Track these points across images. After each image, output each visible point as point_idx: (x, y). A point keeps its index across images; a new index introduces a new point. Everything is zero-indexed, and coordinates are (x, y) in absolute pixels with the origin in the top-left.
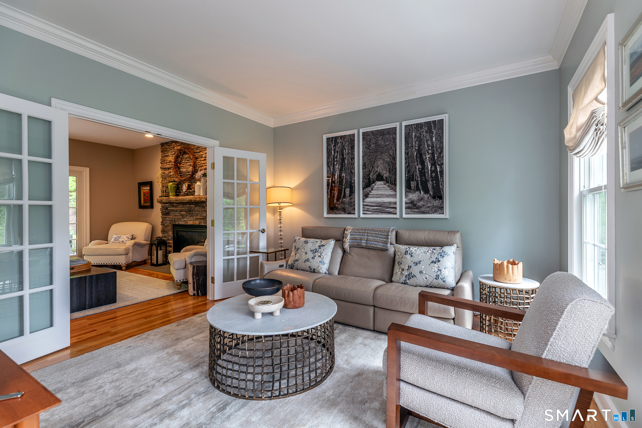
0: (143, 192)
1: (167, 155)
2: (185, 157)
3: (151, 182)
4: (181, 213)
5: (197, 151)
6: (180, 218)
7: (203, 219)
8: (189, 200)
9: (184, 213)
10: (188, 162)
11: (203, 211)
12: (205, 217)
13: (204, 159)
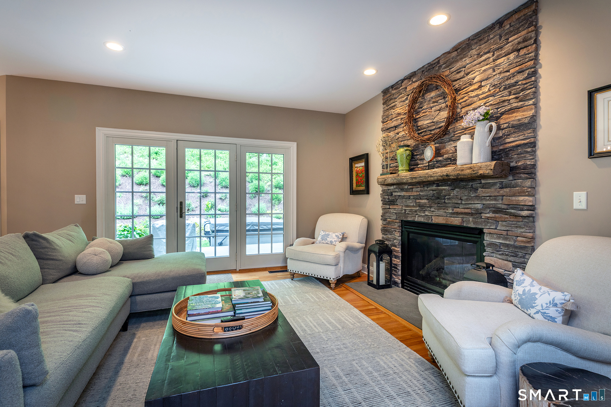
0: (356, 170)
2: (429, 97)
3: (367, 154)
4: (418, 201)
5: (458, 76)
6: (416, 211)
7: (471, 214)
8: (443, 175)
9: (426, 201)
10: (436, 104)
11: (472, 199)
12: (477, 210)
13: (476, 86)
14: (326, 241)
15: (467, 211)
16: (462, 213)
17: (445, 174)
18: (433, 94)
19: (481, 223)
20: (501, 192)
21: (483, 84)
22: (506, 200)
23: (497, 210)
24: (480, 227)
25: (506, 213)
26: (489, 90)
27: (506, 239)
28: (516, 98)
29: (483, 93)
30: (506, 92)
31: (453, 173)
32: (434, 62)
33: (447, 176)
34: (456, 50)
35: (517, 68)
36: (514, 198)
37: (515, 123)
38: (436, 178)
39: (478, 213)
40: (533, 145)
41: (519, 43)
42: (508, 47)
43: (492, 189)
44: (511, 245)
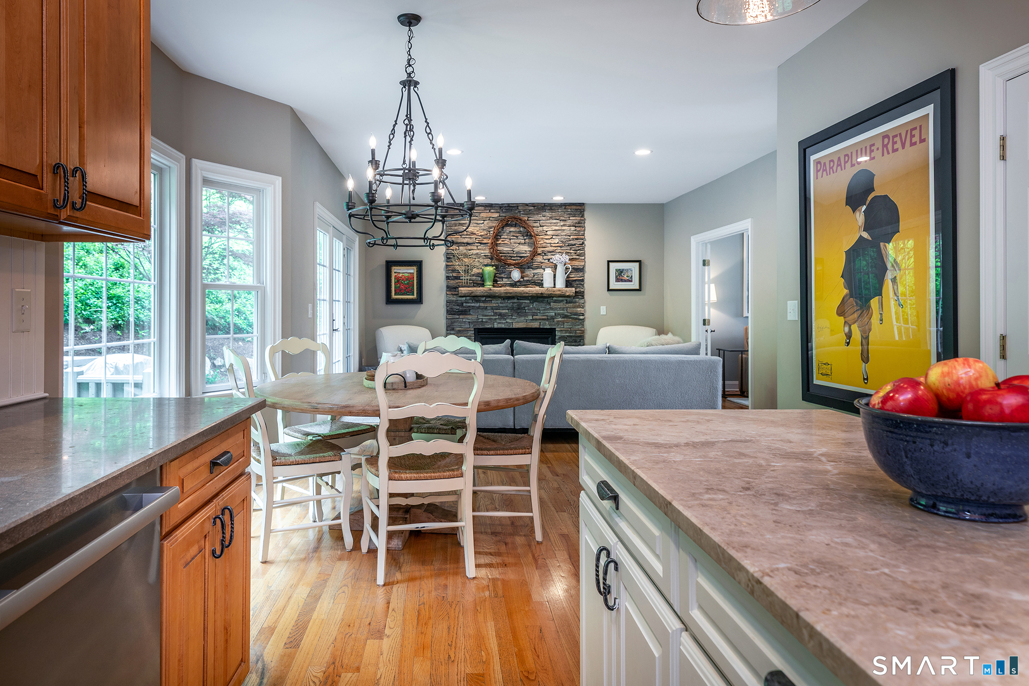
0: (397, 275)
2: (509, 230)
3: (422, 261)
4: (497, 311)
5: (535, 225)
6: (495, 319)
7: (547, 319)
8: (538, 293)
9: (507, 311)
10: (515, 238)
11: (547, 309)
12: (552, 316)
13: (549, 237)
15: (543, 317)
16: (540, 319)
17: (540, 292)
18: (512, 229)
19: (554, 325)
20: (567, 305)
21: (554, 237)
22: (570, 310)
23: (566, 316)
24: (554, 327)
25: (570, 318)
26: (558, 243)
27: (570, 333)
28: (575, 253)
29: (554, 243)
30: (568, 248)
31: (547, 292)
32: (513, 205)
33: (541, 294)
34: (534, 207)
35: (576, 237)
36: (575, 309)
37: (575, 267)
38: (531, 294)
39: (553, 318)
40: (583, 280)
41: (576, 223)
42: (568, 223)
43: (562, 304)
44: (573, 336)
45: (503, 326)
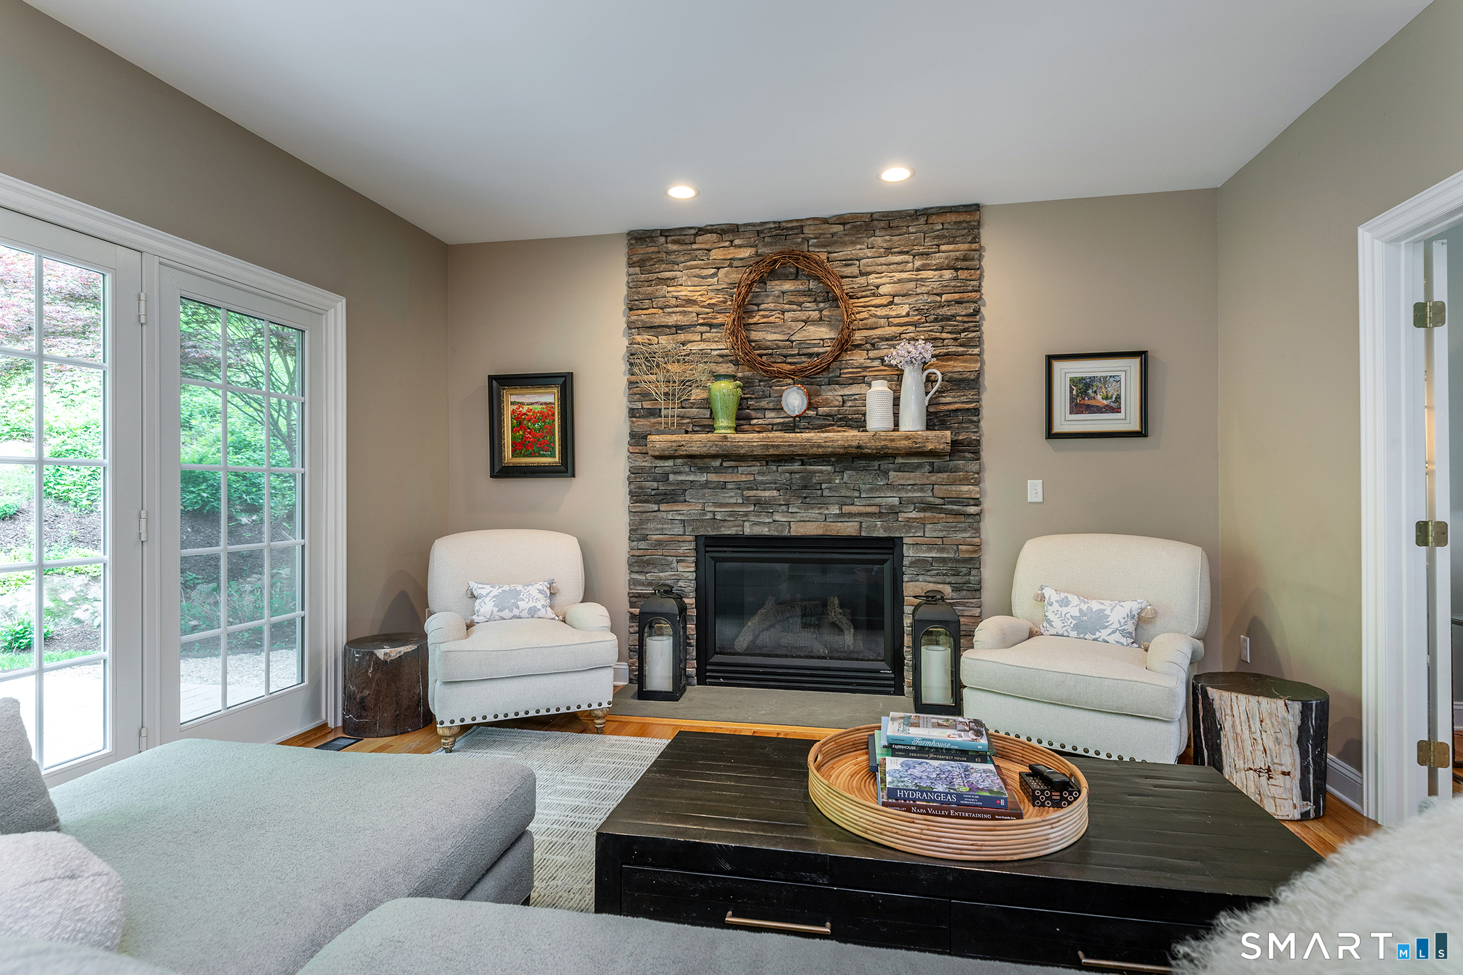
0: (513, 412)
1: (668, 279)
2: (778, 288)
3: (568, 375)
4: (747, 493)
5: (848, 271)
6: (746, 514)
7: (880, 515)
8: (850, 446)
9: (775, 493)
10: (795, 307)
11: (880, 488)
12: (892, 507)
13: (884, 301)
14: (516, 612)
15: (869, 509)
16: (860, 514)
17: (855, 444)
18: (788, 286)
19: (898, 530)
20: (934, 478)
21: (896, 300)
22: (940, 491)
23: (927, 507)
24: (898, 535)
25: (941, 511)
26: (908, 315)
27: (942, 550)
28: (955, 339)
29: (898, 316)
30: (937, 326)
31: (873, 444)
32: (789, 225)
33: (859, 447)
34: (844, 224)
35: (957, 296)
36: (954, 488)
37: (955, 376)
38: (830, 450)
39: (894, 512)
40: (976, 411)
41: (957, 259)
42: (937, 259)
43: (918, 474)
44: (950, 559)
45: (765, 531)
